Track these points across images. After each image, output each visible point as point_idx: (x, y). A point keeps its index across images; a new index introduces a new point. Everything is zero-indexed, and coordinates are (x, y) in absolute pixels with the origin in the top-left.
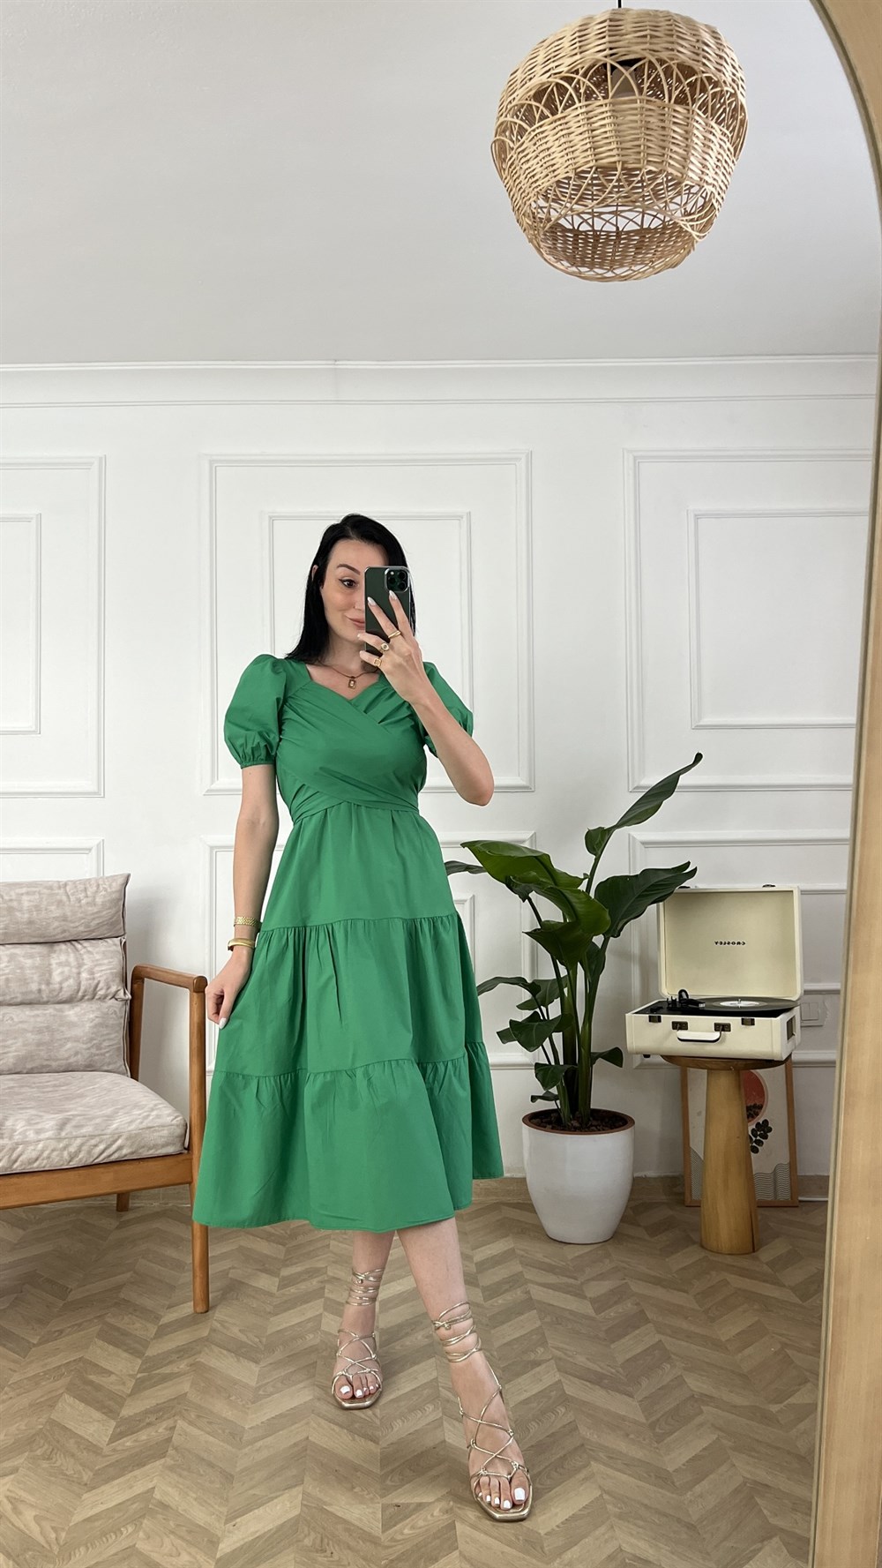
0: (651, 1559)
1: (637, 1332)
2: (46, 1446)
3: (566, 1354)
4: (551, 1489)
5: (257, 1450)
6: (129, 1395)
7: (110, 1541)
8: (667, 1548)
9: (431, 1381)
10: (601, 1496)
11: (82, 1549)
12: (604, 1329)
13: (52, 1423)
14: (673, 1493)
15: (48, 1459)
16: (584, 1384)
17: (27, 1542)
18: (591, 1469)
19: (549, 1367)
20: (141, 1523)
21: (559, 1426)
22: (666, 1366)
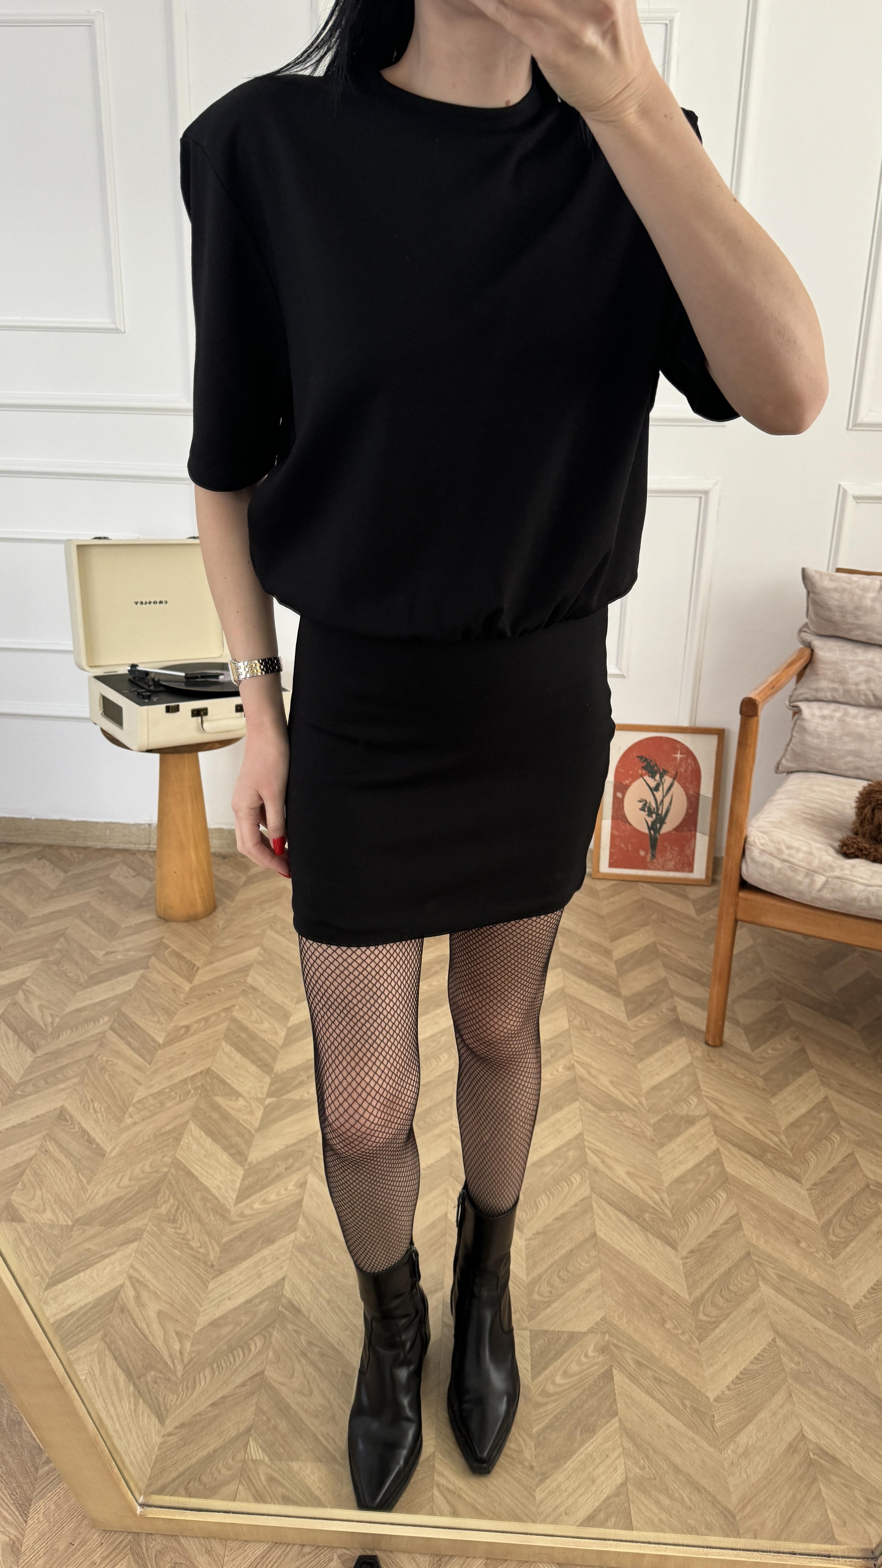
0: (839, 1457)
1: (800, 1081)
2: (172, 1200)
3: (722, 1109)
4: (716, 1324)
6: (257, 1131)
7: (238, 1363)
8: (855, 1437)
9: (576, 1138)
10: (774, 1340)
12: (760, 1072)
13: (179, 1166)
14: (856, 1343)
17: (151, 1355)
18: (759, 1295)
19: (703, 1126)
20: (271, 1335)
21: (721, 1221)
22: (836, 1137)
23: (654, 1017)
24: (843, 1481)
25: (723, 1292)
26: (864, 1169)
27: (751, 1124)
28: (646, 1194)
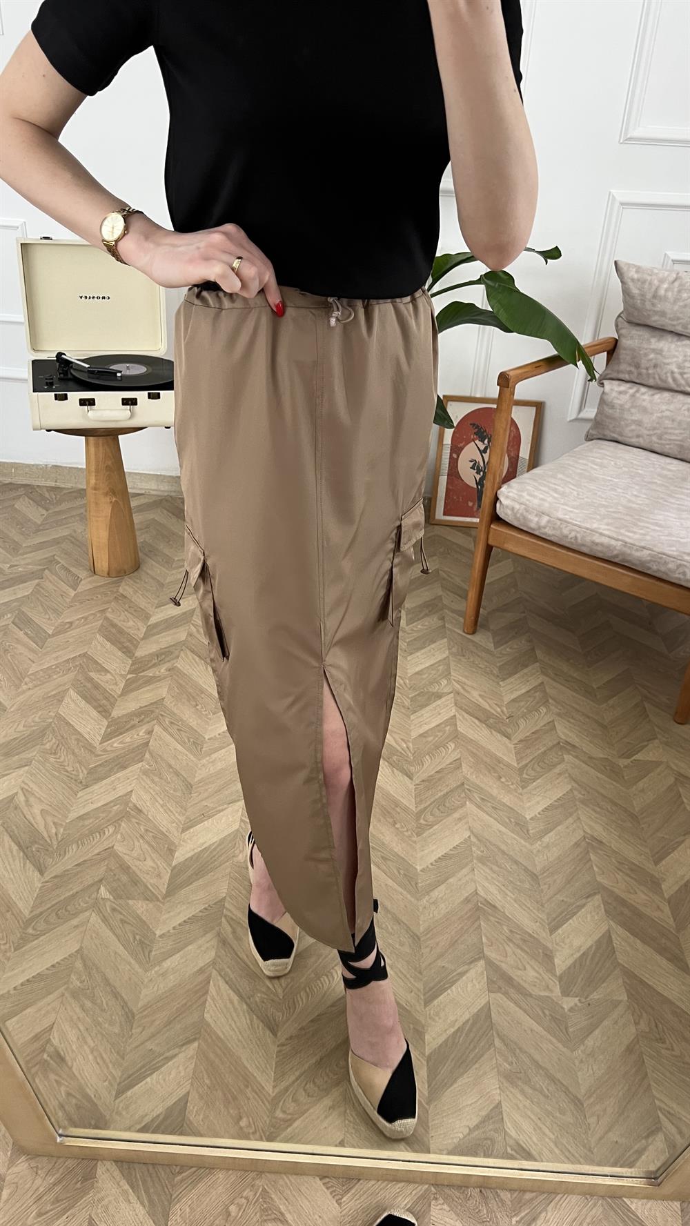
0: (497, 905)
1: (525, 671)
2: (54, 740)
3: (463, 688)
4: (431, 826)
5: (212, 762)
6: (120, 696)
7: (95, 842)
8: (513, 896)
10: (469, 837)
11: (74, 846)
12: (498, 665)
13: (60, 718)
14: (526, 842)
15: (55, 754)
16: (473, 722)
17: (35, 836)
18: (465, 809)
19: (448, 700)
20: (120, 825)
21: (448, 762)
22: (543, 710)
23: (427, 623)
24: (497, 920)
25: (440, 807)
26: (558, 731)
27: (483, 699)
28: (397, 744)
